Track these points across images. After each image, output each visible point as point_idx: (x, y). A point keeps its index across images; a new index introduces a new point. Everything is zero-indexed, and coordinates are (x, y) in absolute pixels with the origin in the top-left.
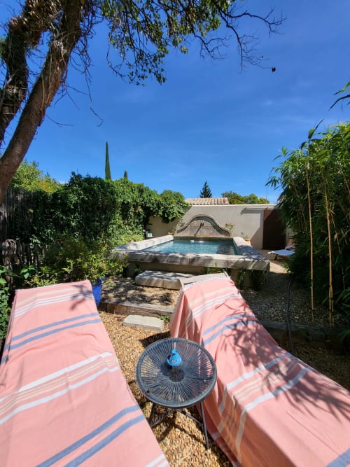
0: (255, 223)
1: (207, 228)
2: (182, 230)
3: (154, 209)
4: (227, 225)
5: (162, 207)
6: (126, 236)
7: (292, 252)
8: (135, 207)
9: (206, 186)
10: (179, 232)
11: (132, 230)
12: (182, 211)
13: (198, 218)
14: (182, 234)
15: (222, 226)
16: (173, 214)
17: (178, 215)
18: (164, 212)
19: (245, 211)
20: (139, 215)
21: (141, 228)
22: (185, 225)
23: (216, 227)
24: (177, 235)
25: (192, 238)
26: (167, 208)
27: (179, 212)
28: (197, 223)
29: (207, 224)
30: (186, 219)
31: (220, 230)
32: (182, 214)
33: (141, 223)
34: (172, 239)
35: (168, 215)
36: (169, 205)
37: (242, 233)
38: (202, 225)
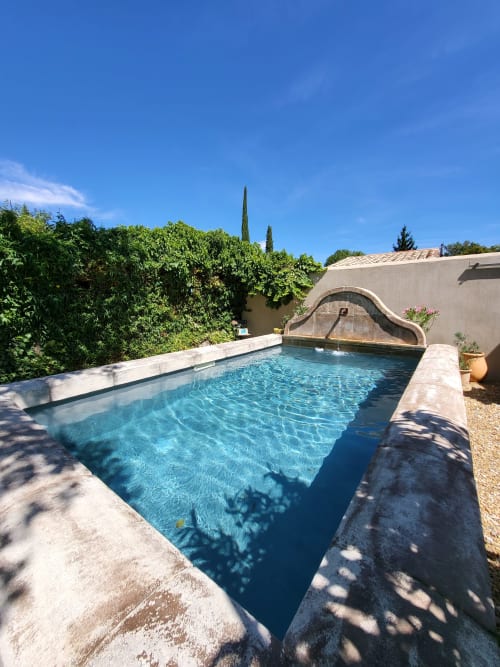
1: (356, 320)
2: (300, 323)
3: (248, 280)
4: (411, 314)
5: (265, 275)
6: (187, 335)
8: (204, 277)
9: (404, 235)
10: (293, 327)
11: (203, 322)
12: (304, 282)
13: (333, 296)
14: (298, 333)
15: (395, 315)
16: (283, 289)
17: (295, 290)
18: (267, 286)
19: (473, 273)
20: (216, 293)
21: (228, 318)
22: (307, 314)
24: (289, 334)
25: (320, 343)
26: (272, 277)
27: (298, 286)
28: (332, 308)
29: (356, 310)
31: (391, 327)
32: (304, 289)
33: (227, 309)
34: (280, 342)
35: (275, 293)
36: (279, 269)
37: (458, 335)
38: (344, 313)
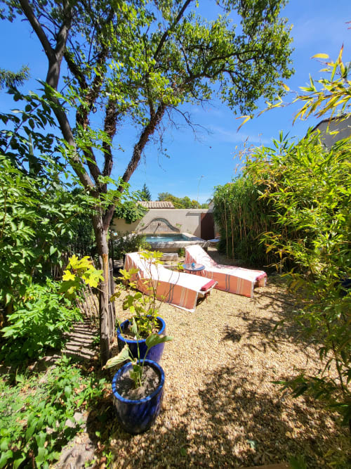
0: (195, 223)
1: (163, 227)
2: (144, 229)
3: (119, 212)
4: (177, 225)
5: (126, 211)
7: (217, 240)
10: (141, 230)
12: (142, 214)
13: (156, 219)
15: (174, 225)
16: (135, 216)
17: (139, 217)
18: (127, 215)
19: (189, 214)
22: (145, 225)
23: (170, 226)
24: (139, 233)
25: (152, 235)
26: (130, 212)
27: (140, 215)
28: (155, 223)
29: (163, 224)
30: (146, 220)
31: (173, 228)
32: (142, 216)
35: (132, 218)
37: (188, 229)
38: (159, 225)
